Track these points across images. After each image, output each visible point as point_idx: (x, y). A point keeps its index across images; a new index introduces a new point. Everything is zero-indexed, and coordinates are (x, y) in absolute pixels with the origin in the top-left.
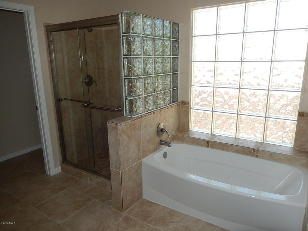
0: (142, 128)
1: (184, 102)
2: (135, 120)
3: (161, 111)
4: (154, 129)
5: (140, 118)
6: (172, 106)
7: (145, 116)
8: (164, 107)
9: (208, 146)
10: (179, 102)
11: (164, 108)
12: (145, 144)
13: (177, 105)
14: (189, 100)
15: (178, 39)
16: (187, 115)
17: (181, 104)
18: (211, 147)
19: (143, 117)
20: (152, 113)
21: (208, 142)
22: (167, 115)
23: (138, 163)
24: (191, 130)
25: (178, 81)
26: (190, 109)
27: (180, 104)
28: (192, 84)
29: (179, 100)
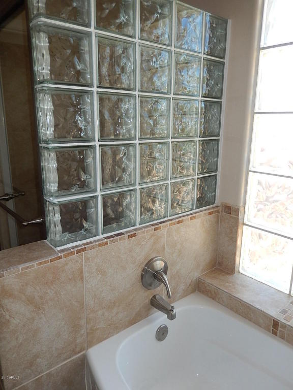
0: (86, 274)
1: (228, 207)
2: (60, 258)
3: (156, 229)
4: (133, 272)
5: (78, 252)
6: (195, 217)
7: (100, 245)
8: (172, 218)
9: (275, 333)
10: (218, 206)
11: (168, 223)
12: (100, 313)
13: (210, 213)
14: (241, 204)
15: (224, 59)
16: (233, 238)
17: (220, 211)
18: (282, 338)
19: (93, 247)
20: (127, 235)
21: (276, 324)
22: (175, 238)
23: (70, 361)
24: (241, 271)
25: (217, 157)
26: (240, 225)
27: (217, 212)
28: (251, 168)
29: (217, 202)
